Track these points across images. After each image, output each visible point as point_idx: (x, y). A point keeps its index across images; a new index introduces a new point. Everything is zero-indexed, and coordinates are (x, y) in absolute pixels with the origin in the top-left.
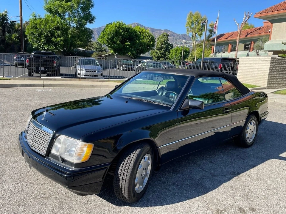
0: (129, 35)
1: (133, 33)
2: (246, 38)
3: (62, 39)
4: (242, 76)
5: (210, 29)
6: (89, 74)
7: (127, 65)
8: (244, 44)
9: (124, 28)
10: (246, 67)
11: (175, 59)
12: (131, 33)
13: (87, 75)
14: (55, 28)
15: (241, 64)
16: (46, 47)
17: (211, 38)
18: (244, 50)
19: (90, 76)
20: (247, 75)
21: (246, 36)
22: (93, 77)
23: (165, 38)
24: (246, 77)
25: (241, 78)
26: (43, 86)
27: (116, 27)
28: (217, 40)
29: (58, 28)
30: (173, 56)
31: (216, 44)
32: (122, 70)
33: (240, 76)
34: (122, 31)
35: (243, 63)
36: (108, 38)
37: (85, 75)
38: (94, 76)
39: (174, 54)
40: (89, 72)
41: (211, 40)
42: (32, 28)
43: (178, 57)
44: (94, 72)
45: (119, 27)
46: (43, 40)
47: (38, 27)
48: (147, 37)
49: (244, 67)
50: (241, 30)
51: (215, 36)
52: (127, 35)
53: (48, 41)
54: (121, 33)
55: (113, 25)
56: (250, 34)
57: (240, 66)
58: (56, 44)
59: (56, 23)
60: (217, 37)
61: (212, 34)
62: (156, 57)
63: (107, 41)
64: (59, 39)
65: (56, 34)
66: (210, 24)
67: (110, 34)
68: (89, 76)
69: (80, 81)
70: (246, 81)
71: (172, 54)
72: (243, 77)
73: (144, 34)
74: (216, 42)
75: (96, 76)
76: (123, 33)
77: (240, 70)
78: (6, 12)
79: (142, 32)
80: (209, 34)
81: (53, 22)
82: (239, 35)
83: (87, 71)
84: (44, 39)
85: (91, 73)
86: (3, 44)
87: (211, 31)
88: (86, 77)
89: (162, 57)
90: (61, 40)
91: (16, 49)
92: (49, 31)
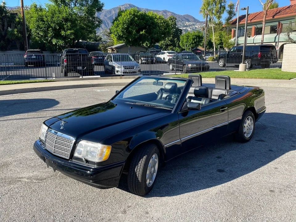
0: (145, 23)
1: (149, 21)
2: (274, 19)
3: (72, 31)
4: (287, 65)
5: (229, 10)
6: (127, 70)
7: (147, 58)
8: (270, 27)
9: (139, 16)
10: (292, 55)
11: (186, 46)
12: (147, 21)
13: (126, 73)
14: (63, 19)
15: (286, 52)
16: (54, 41)
17: (231, 20)
18: (270, 33)
19: (129, 73)
20: (294, 63)
21: (273, 17)
22: (132, 74)
23: (173, 21)
24: (293, 65)
25: (286, 66)
27: (131, 15)
28: (239, 22)
29: (66, 20)
30: (184, 43)
31: (238, 27)
32: (140, 63)
33: (285, 65)
34: (138, 19)
35: (288, 50)
36: (123, 28)
37: (124, 73)
38: (133, 72)
39: (185, 41)
40: (128, 68)
41: (231, 23)
42: (37, 21)
43: (190, 44)
44: (133, 68)
45: (134, 15)
46: (50, 34)
47: (45, 19)
48: (162, 23)
49: (290, 55)
50: (267, 10)
51: (237, 17)
52: (143, 23)
53: (57, 35)
54: (136, 21)
55: (127, 13)
56: (277, 15)
57: (284, 55)
58: (64, 38)
59: (64, 15)
60: (239, 18)
61: (231, 15)
62: (164, 44)
63: (122, 31)
64: (69, 32)
65: (65, 26)
66: (229, 4)
67: (124, 23)
68: (128, 73)
69: (121, 78)
70: (293, 70)
71: (182, 41)
72: (289, 65)
73: (158, 20)
74: (238, 25)
75: (135, 72)
76: (139, 21)
77: (286, 58)
78: (4, 3)
79: (156, 19)
80: (229, 16)
81: (60, 12)
82: (264, 16)
83: (126, 68)
84: (51, 32)
85: (130, 69)
86: (3, 41)
87: (231, 13)
88: (125, 74)
89: (170, 45)
90: (71, 34)
91: (18, 45)
92: (57, 24)
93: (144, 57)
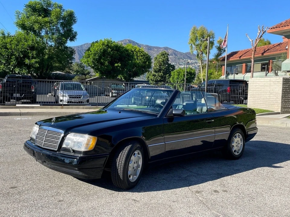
0: (119, 55)
1: (125, 53)
2: (263, 56)
3: (37, 60)
4: (253, 100)
5: (219, 46)
6: (73, 100)
7: (118, 91)
8: (261, 64)
9: (113, 47)
10: (256, 90)
11: (177, 83)
12: (122, 52)
13: (71, 102)
14: (29, 47)
15: (251, 86)
16: (17, 70)
17: (221, 57)
19: (75, 103)
20: (259, 99)
21: (263, 54)
22: (78, 104)
23: (164, 57)
24: (258, 101)
25: (252, 102)
26: (20, 114)
27: (104, 46)
28: (227, 59)
29: (32, 48)
30: (174, 79)
31: (227, 64)
33: (251, 100)
34: (111, 51)
35: (252, 84)
36: (94, 59)
37: (68, 102)
38: (79, 102)
39: (176, 77)
40: (73, 98)
41: (221, 59)
43: (181, 81)
44: (80, 98)
45: (108, 45)
46: (13, 62)
47: (9, 46)
48: (142, 56)
49: (255, 90)
50: (255, 47)
51: (225, 55)
52: (118, 55)
53: (20, 64)
54: (110, 52)
55: (100, 43)
56: (267, 52)
57: (250, 90)
58: (29, 67)
59: (30, 42)
60: (227, 56)
61: (221, 52)
62: (153, 80)
63: (93, 62)
64: (33, 61)
65: (30, 55)
66: (219, 40)
67: (96, 54)
68: (73, 103)
69: (62, 108)
70: (258, 106)
71: (173, 77)
72: (254, 100)
73: (137, 53)
74: (227, 62)
75: (81, 102)
76: (112, 52)
77: (251, 93)
79: (136, 51)
80: (218, 52)
81: (26, 41)
82: (253, 53)
83: (71, 97)
84: (14, 60)
85: (75, 99)
87: (220, 49)
88: (69, 104)
89: (160, 81)
90: (36, 62)
92: (21, 52)
93: (114, 90)
